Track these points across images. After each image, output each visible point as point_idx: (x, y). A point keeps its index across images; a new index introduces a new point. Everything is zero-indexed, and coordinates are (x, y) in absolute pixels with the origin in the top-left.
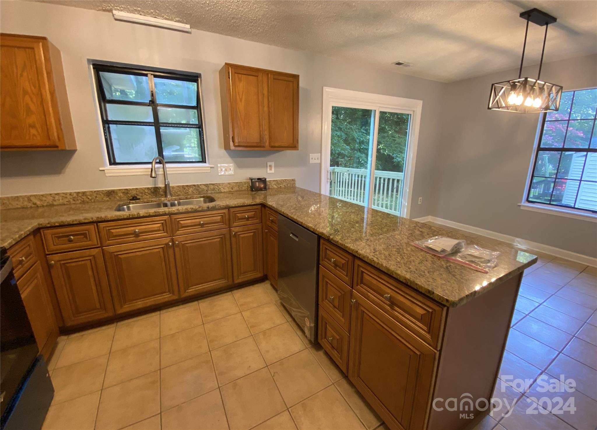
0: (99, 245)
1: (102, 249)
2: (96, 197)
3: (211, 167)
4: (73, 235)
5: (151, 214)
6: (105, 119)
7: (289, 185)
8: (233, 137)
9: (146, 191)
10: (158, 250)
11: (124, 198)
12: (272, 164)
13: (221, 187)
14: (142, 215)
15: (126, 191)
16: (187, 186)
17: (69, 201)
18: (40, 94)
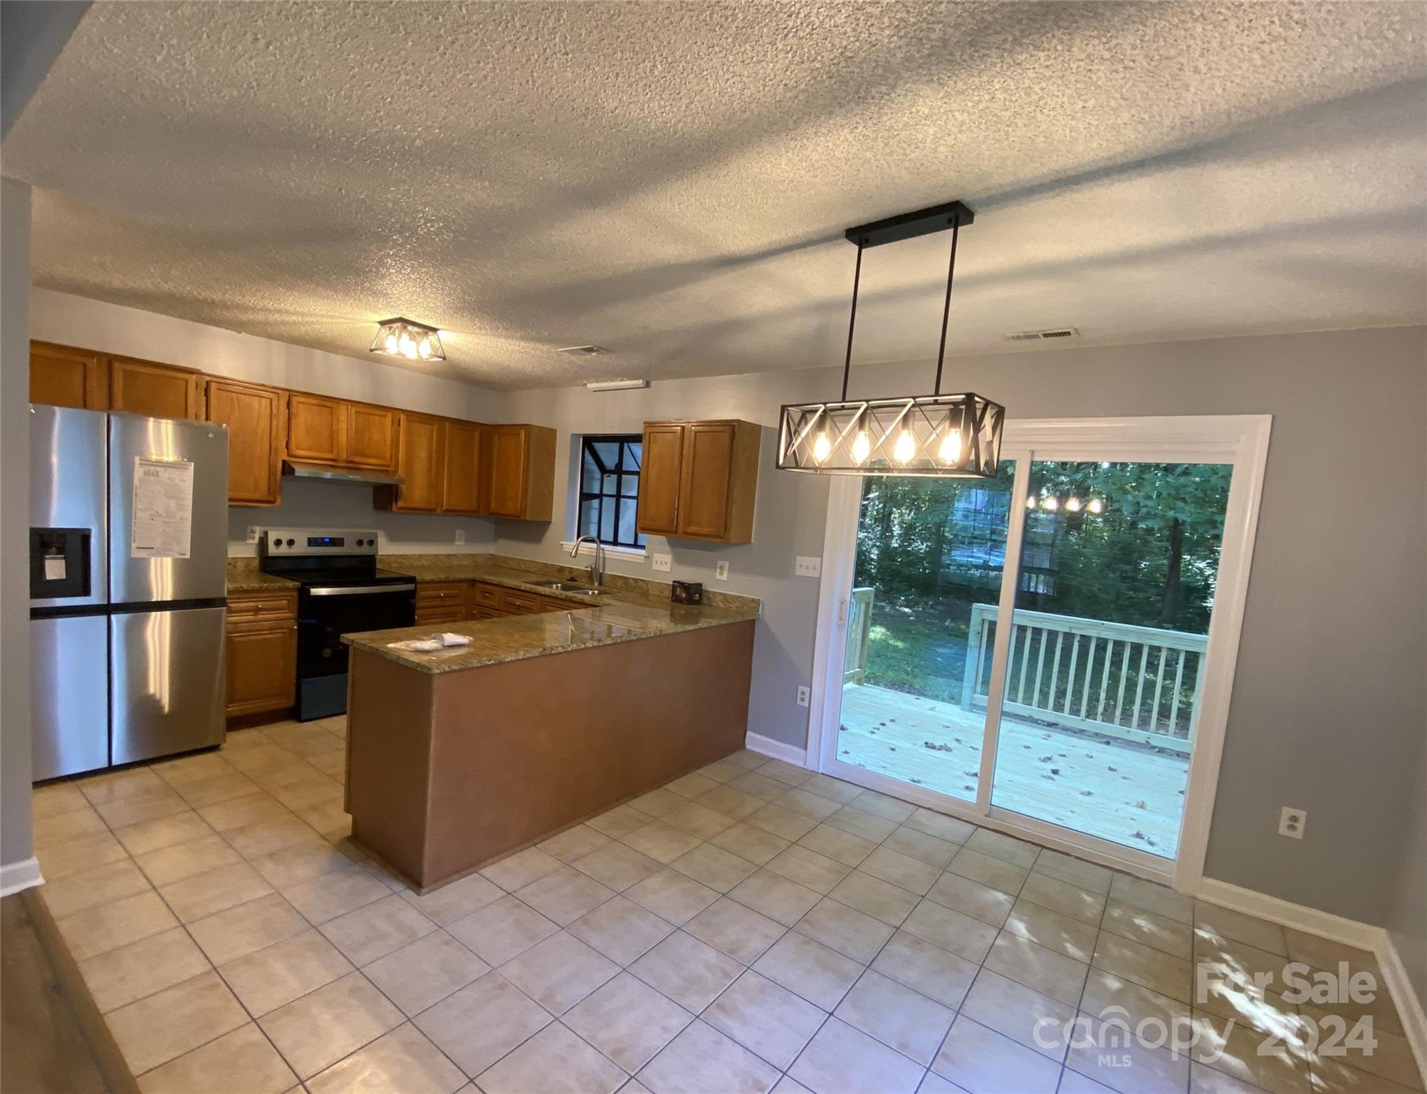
2: (553, 571)
3: (646, 557)
4: (487, 593)
6: (583, 493)
13: (650, 586)
15: (571, 570)
18: (518, 472)
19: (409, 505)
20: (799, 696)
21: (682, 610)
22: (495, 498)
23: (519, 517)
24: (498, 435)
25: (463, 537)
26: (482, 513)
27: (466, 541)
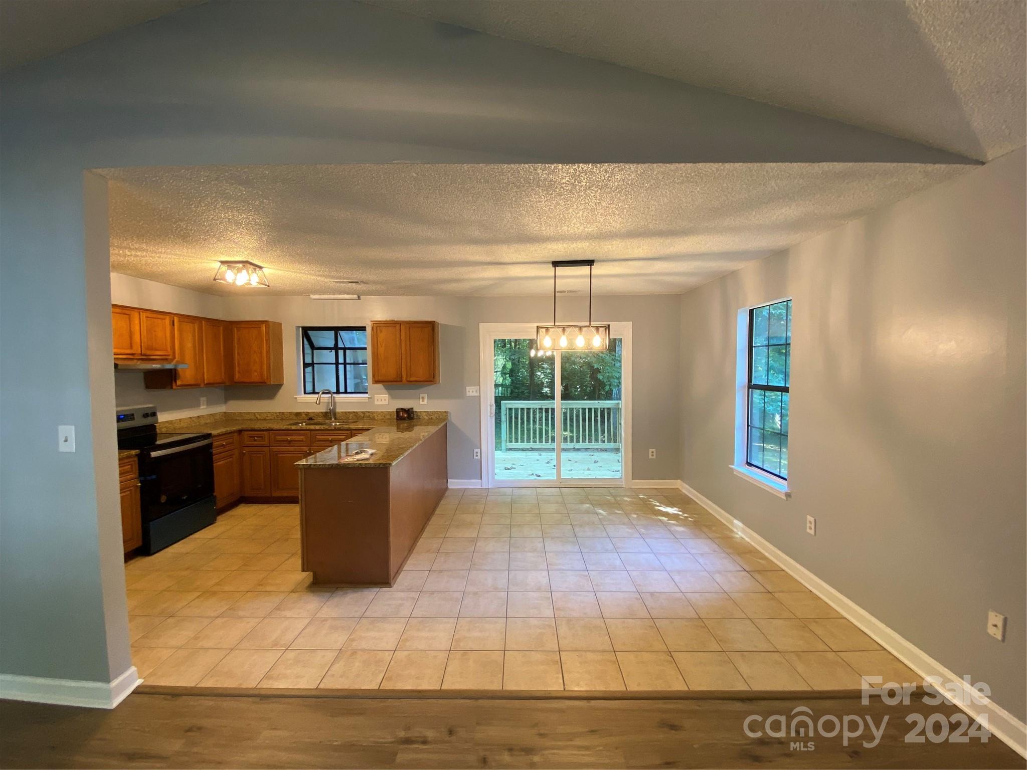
0: (269, 446)
1: (270, 449)
2: (290, 416)
3: (369, 398)
4: (256, 437)
5: (298, 429)
7: (441, 417)
9: (320, 414)
10: (300, 455)
11: (305, 419)
12: (426, 395)
13: (375, 415)
14: (292, 429)
15: (307, 414)
16: (349, 412)
17: (274, 418)
18: (261, 353)
19: (184, 383)
20: (475, 454)
21: (405, 424)
22: (239, 372)
23: (266, 383)
24: (237, 328)
25: (205, 403)
26: (228, 384)
27: (207, 405)
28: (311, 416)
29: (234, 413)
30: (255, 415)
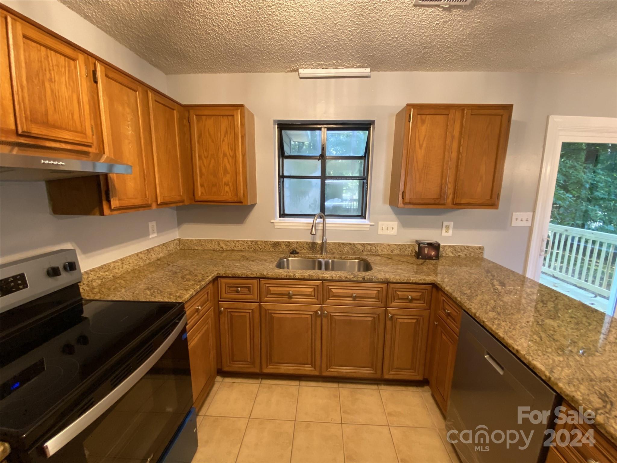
0: (258, 301)
1: (260, 304)
2: (265, 247)
3: (371, 225)
5: (306, 278)
6: (281, 174)
7: (472, 255)
8: (403, 193)
9: (305, 245)
10: (306, 316)
11: (286, 251)
12: (451, 224)
13: (379, 248)
14: (297, 277)
15: (288, 244)
16: (343, 244)
17: (245, 249)
18: (235, 156)
19: (125, 203)
22: (202, 186)
23: (242, 203)
24: (196, 115)
25: (155, 231)
26: (187, 203)
27: (158, 233)
28: (294, 246)
29: (191, 241)
30: (219, 244)
